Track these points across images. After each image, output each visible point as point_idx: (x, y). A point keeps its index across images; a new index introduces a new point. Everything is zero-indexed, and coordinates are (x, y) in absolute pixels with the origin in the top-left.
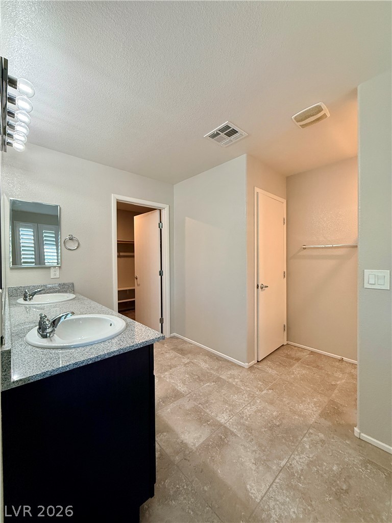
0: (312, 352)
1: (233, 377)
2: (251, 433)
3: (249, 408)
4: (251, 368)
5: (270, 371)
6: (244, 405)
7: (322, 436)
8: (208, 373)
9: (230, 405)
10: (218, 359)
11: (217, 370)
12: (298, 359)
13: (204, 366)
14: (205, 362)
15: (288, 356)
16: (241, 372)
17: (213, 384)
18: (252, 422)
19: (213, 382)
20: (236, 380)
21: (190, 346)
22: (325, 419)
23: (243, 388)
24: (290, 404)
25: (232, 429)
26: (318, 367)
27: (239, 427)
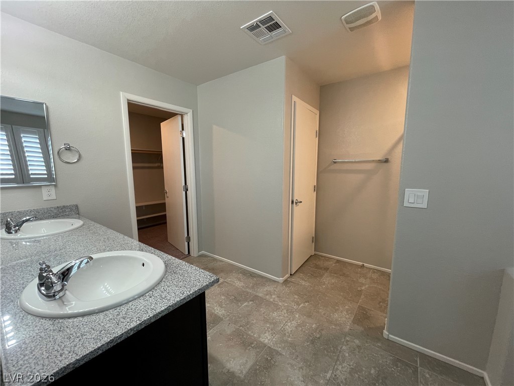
0: (337, 260)
1: (269, 293)
2: (295, 349)
3: (289, 324)
4: (286, 282)
5: (303, 283)
6: (284, 322)
7: (357, 342)
8: (245, 292)
9: (271, 323)
10: (252, 275)
11: (253, 287)
12: (326, 269)
13: (239, 284)
14: (239, 280)
15: (317, 267)
16: (276, 288)
17: (250, 302)
18: (295, 338)
19: (251, 301)
20: (273, 296)
21: (221, 263)
22: (358, 325)
23: (280, 304)
24: (326, 315)
25: (276, 349)
26: (344, 275)
27: (283, 345)
